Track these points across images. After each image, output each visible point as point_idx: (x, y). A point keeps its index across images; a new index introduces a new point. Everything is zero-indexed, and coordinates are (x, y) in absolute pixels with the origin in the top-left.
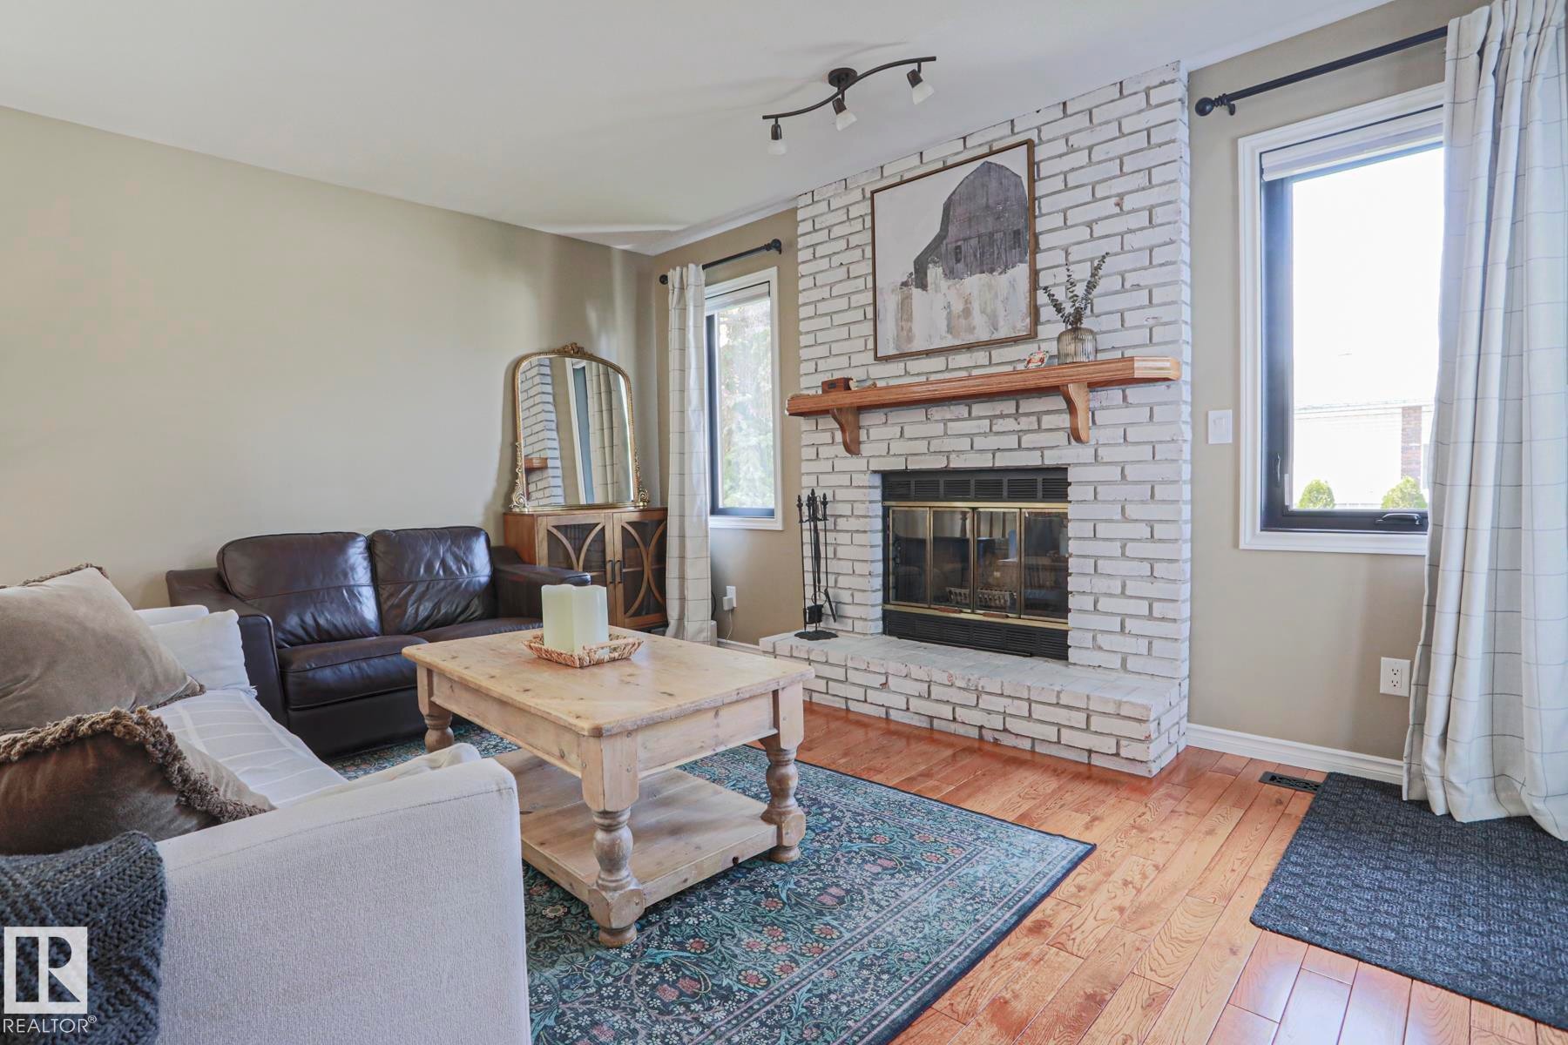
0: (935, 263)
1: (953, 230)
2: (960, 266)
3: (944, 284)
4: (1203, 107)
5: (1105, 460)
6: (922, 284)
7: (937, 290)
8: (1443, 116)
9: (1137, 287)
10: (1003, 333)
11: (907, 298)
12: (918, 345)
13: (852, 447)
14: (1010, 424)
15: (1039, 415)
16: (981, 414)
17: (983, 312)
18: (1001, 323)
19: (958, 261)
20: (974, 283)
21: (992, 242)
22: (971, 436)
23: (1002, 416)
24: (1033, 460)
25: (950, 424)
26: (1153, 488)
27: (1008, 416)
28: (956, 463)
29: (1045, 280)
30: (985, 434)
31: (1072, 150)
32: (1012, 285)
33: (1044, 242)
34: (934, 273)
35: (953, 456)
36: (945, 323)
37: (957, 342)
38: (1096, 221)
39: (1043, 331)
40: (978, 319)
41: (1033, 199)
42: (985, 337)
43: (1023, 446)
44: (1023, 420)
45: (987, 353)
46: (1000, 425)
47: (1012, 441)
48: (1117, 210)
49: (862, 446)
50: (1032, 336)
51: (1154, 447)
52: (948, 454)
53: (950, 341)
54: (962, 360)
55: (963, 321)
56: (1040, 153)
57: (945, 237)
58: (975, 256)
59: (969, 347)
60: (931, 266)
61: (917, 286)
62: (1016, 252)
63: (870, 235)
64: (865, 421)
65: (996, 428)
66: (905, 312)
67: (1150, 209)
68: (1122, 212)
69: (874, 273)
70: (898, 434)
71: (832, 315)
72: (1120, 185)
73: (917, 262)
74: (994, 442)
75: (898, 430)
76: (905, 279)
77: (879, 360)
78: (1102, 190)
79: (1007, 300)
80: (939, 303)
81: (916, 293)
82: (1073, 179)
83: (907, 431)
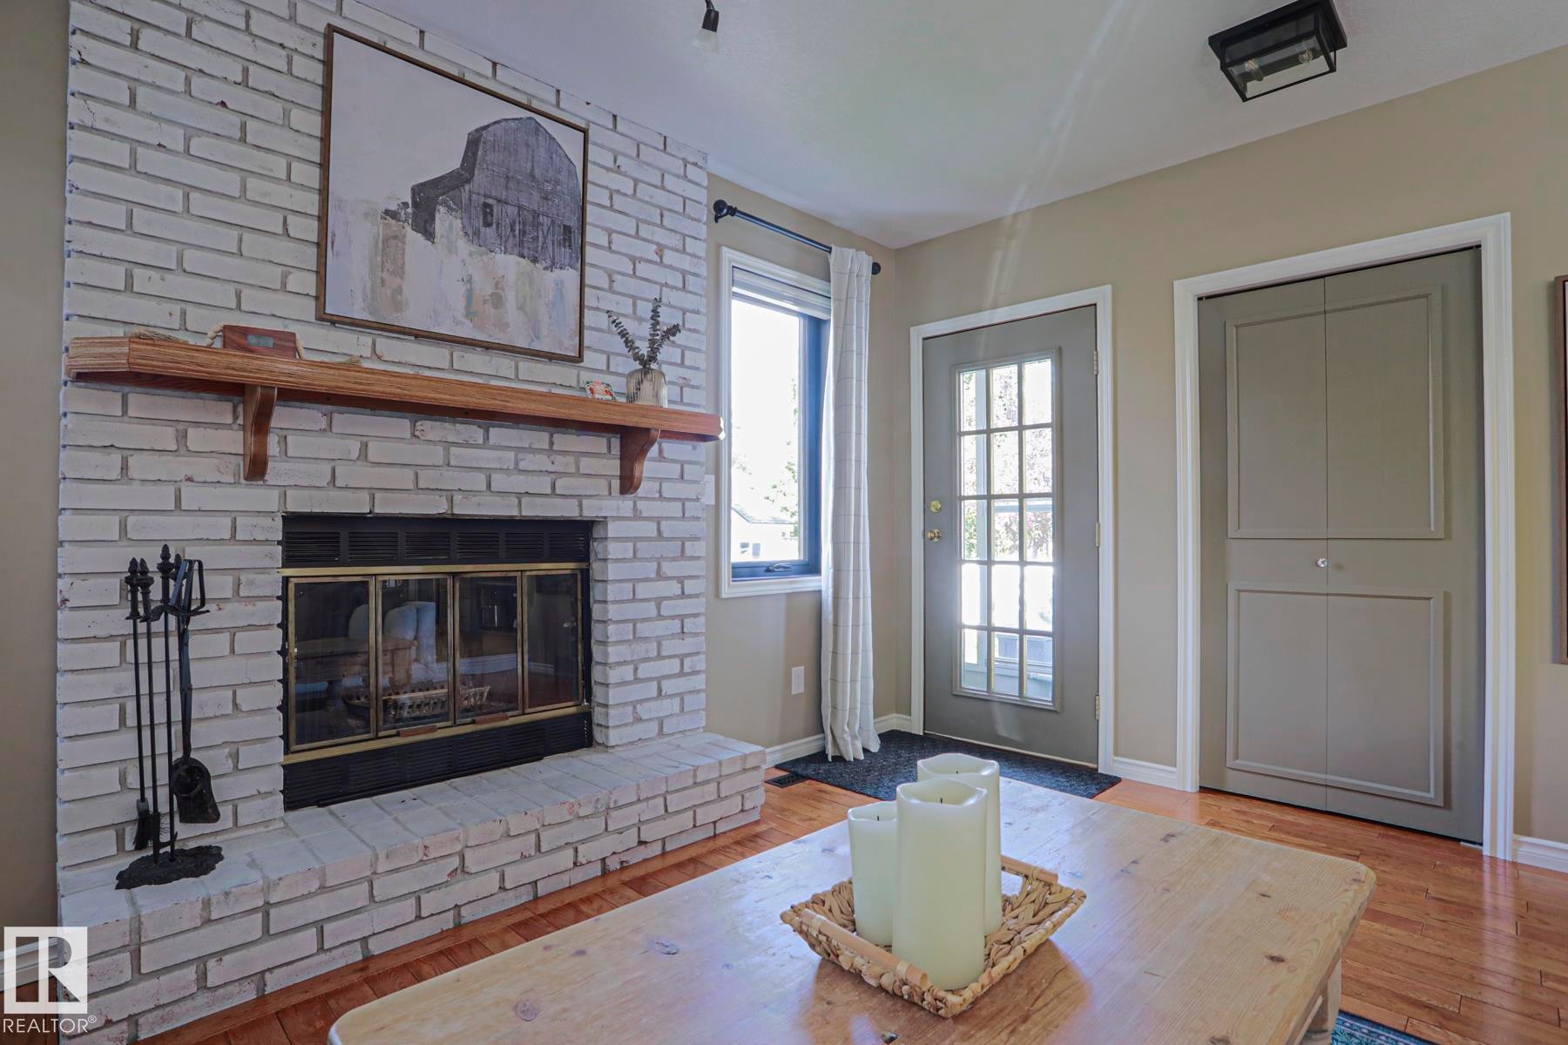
0: (449, 207)
1: (480, 178)
2: (490, 232)
3: (463, 245)
4: (719, 209)
5: (644, 515)
6: (425, 227)
7: (451, 249)
9: (672, 343)
10: (545, 346)
11: (395, 237)
12: (413, 315)
13: (256, 468)
14: (541, 462)
15: (577, 456)
17: (521, 308)
18: (544, 332)
19: (488, 224)
20: (509, 264)
21: (536, 224)
22: (489, 473)
23: (531, 450)
25: (454, 450)
26: (683, 544)
27: (539, 451)
28: (464, 508)
29: (590, 296)
30: (507, 471)
31: (618, 169)
33: (592, 254)
34: (444, 221)
35: (457, 497)
36: (462, 303)
37: (481, 336)
38: (640, 259)
39: (590, 358)
40: (511, 312)
41: (584, 199)
43: (557, 491)
44: (559, 459)
45: (513, 364)
46: (529, 462)
47: (543, 485)
48: (657, 259)
49: (270, 465)
50: (577, 360)
51: (683, 505)
52: (450, 494)
53: (466, 331)
54: (475, 360)
55: (489, 309)
56: (593, 151)
57: (468, 181)
58: (513, 230)
59: (488, 346)
60: (442, 209)
61: (416, 228)
62: (564, 253)
63: (315, 98)
64: (282, 417)
65: (522, 465)
66: (388, 254)
67: (684, 273)
68: (661, 263)
69: (324, 165)
70: (355, 454)
71: (188, 189)
72: (661, 236)
73: (417, 190)
74: (519, 483)
75: (354, 447)
76: (393, 207)
77: (323, 318)
78: (645, 231)
79: (553, 305)
80: (453, 269)
81: (414, 237)
82: (619, 202)
83: (376, 450)
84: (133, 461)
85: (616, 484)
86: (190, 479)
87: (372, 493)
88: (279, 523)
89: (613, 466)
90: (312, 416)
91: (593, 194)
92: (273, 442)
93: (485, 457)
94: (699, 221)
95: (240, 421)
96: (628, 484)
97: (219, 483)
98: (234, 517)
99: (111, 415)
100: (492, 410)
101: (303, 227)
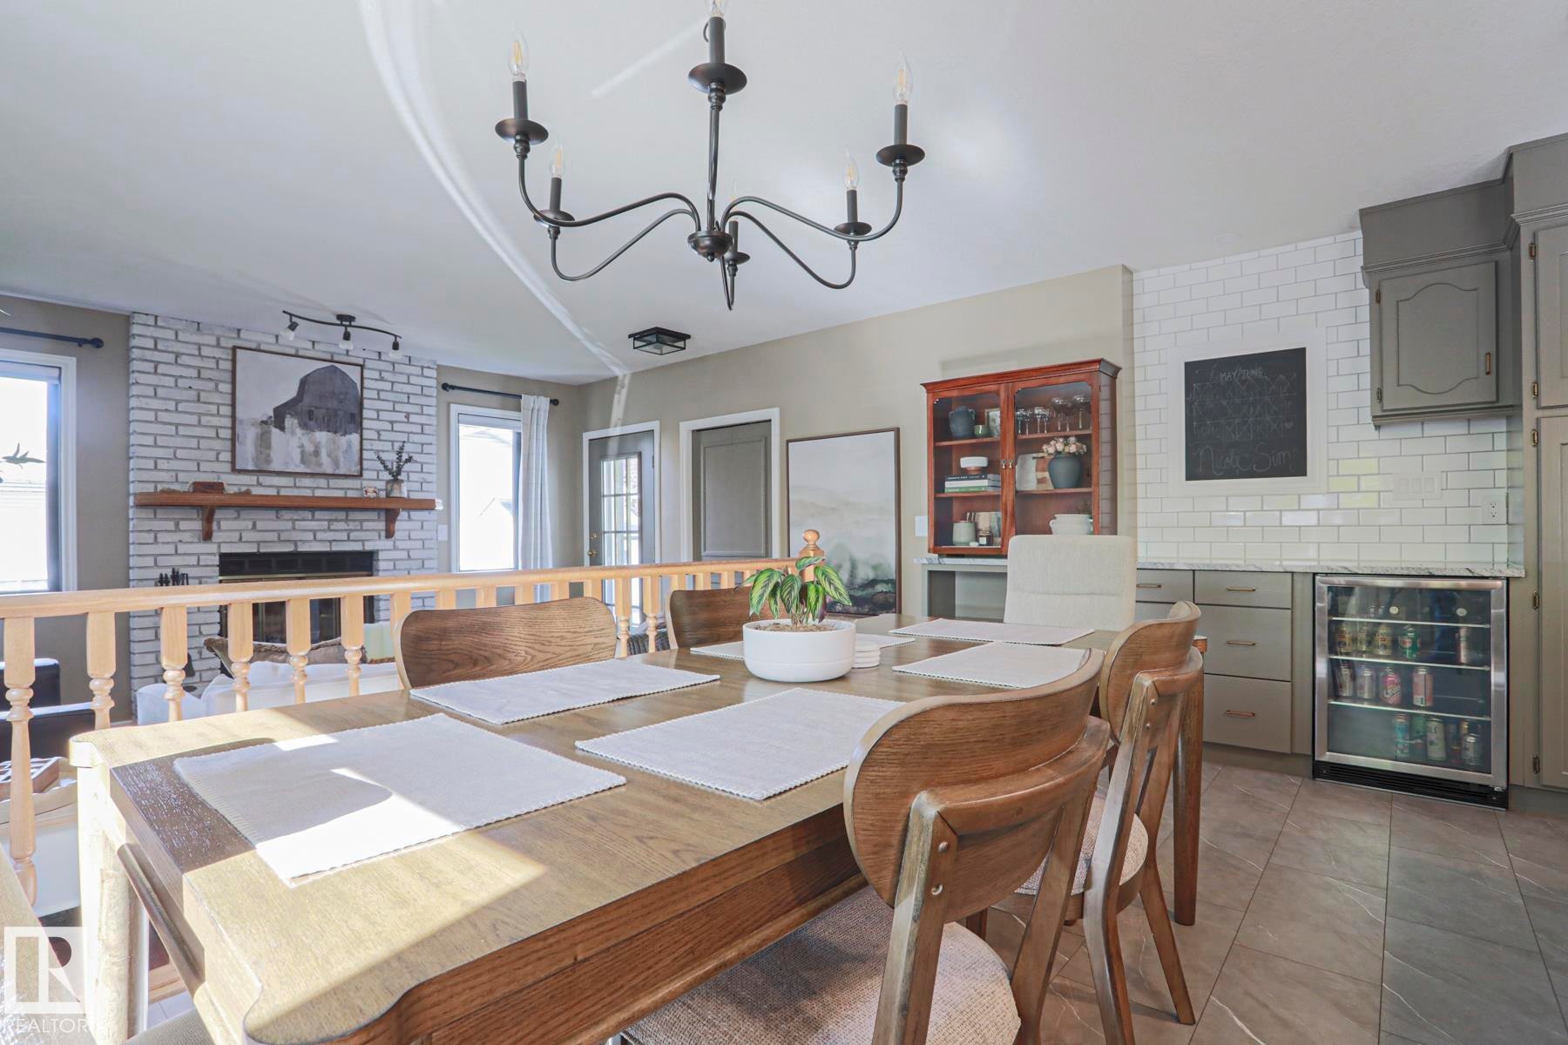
0: (292, 416)
1: (307, 400)
2: (312, 423)
3: (299, 432)
4: (445, 387)
5: (400, 548)
6: (280, 427)
7: (294, 433)
8: (517, 424)
9: (418, 462)
10: (342, 471)
11: (266, 433)
12: (275, 466)
13: (207, 536)
14: (342, 525)
15: (361, 521)
16: (321, 517)
17: (329, 455)
18: (341, 465)
19: (311, 419)
20: (322, 436)
21: (336, 415)
22: (315, 532)
23: (336, 520)
24: (357, 547)
25: (297, 522)
26: (423, 562)
27: (341, 520)
28: (303, 548)
29: (366, 445)
30: (324, 530)
31: (382, 379)
32: (349, 445)
33: (366, 424)
34: (290, 422)
35: (299, 544)
36: (299, 457)
37: (306, 471)
38: (396, 422)
39: (366, 474)
40: (325, 458)
41: (362, 398)
42: (329, 471)
43: (351, 538)
44: (351, 523)
45: (327, 482)
46: (335, 526)
47: (344, 536)
48: (406, 420)
49: (214, 534)
50: (360, 475)
51: (424, 542)
52: (295, 543)
53: (302, 469)
54: (307, 482)
55: (313, 459)
56: (367, 373)
57: (300, 401)
58: (324, 420)
59: (313, 475)
60: (288, 416)
61: (276, 427)
62: (352, 426)
63: (228, 376)
64: (218, 515)
65: (332, 527)
66: (264, 442)
67: (422, 425)
68: (408, 422)
69: (233, 405)
70: (250, 527)
71: (177, 425)
72: (408, 408)
73: (276, 410)
74: (330, 536)
75: (250, 524)
76: (265, 419)
77: (234, 470)
78: (398, 407)
79: (346, 452)
80: (294, 442)
81: (275, 431)
82: (383, 395)
83: (260, 525)
84: (159, 535)
85: (383, 534)
86: (180, 541)
87: (258, 543)
88: (217, 558)
89: (382, 525)
90: (231, 513)
91: (366, 394)
92: (215, 526)
93: (314, 525)
94: (432, 396)
95: (201, 517)
96: (389, 534)
97: (192, 542)
98: (198, 555)
99: (149, 519)
100: (313, 506)
101: (226, 434)
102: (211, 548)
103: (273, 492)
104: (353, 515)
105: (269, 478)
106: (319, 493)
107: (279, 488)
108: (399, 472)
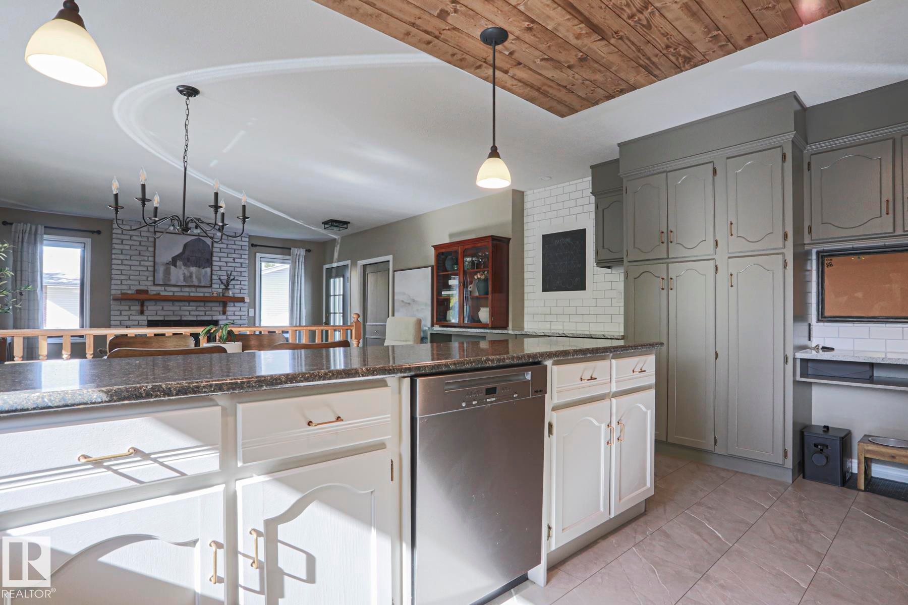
0: (180, 261)
1: (187, 253)
2: (189, 263)
3: (183, 267)
4: (253, 245)
5: (229, 319)
7: (180, 268)
8: (290, 262)
9: (238, 280)
10: (202, 285)
11: (168, 268)
12: (173, 282)
13: (142, 313)
14: (203, 309)
15: (211, 307)
16: (193, 305)
17: (196, 277)
18: (202, 281)
19: (188, 261)
20: (193, 269)
21: (200, 260)
22: (190, 311)
23: (200, 306)
24: (210, 318)
27: (202, 306)
29: (214, 272)
30: (194, 311)
31: (222, 243)
32: (206, 272)
33: (214, 263)
34: (179, 263)
37: (186, 284)
38: (228, 262)
39: (214, 286)
40: (194, 279)
41: (212, 252)
42: (197, 284)
43: (206, 315)
44: (206, 308)
45: (197, 289)
46: (199, 309)
47: (203, 313)
48: (233, 261)
49: (145, 312)
50: (211, 286)
51: (241, 317)
52: (181, 316)
53: (184, 284)
54: (187, 289)
55: (189, 279)
56: (215, 241)
57: (184, 254)
58: (194, 262)
59: (189, 286)
60: (178, 261)
61: (173, 265)
62: (207, 264)
63: (152, 244)
64: (146, 303)
65: (197, 309)
66: (167, 273)
67: (241, 263)
68: (235, 262)
69: (154, 257)
70: (161, 309)
71: (130, 266)
72: (234, 256)
73: (173, 258)
74: (197, 313)
75: (161, 308)
76: (168, 262)
77: (155, 285)
78: (229, 256)
79: (204, 276)
80: (181, 272)
81: (172, 268)
82: (222, 250)
83: (165, 308)
85: (221, 313)
86: (131, 315)
87: (164, 316)
88: (146, 322)
89: (221, 309)
90: (153, 303)
91: (214, 250)
92: (145, 308)
93: (189, 308)
94: (246, 250)
95: (140, 304)
96: (224, 313)
97: (136, 315)
98: (138, 321)
99: (119, 305)
100: (189, 300)
101: (151, 269)
102: (144, 318)
103: (171, 294)
104: (207, 304)
105: (170, 288)
106: (192, 294)
107: (174, 292)
108: (228, 284)
